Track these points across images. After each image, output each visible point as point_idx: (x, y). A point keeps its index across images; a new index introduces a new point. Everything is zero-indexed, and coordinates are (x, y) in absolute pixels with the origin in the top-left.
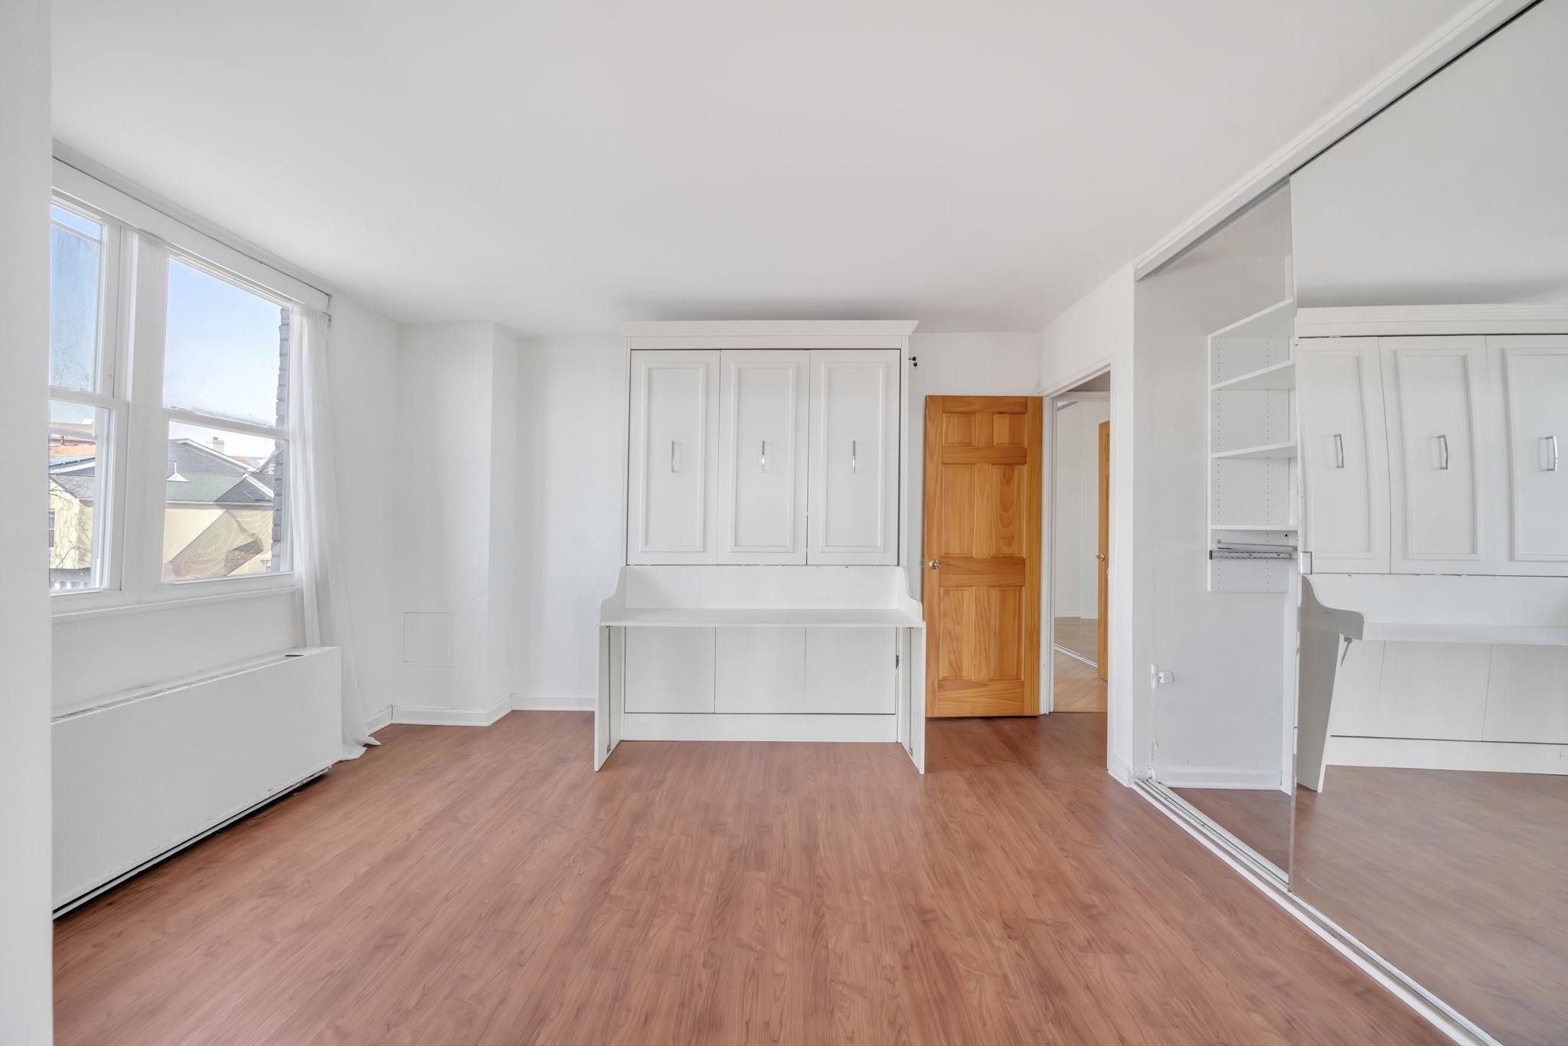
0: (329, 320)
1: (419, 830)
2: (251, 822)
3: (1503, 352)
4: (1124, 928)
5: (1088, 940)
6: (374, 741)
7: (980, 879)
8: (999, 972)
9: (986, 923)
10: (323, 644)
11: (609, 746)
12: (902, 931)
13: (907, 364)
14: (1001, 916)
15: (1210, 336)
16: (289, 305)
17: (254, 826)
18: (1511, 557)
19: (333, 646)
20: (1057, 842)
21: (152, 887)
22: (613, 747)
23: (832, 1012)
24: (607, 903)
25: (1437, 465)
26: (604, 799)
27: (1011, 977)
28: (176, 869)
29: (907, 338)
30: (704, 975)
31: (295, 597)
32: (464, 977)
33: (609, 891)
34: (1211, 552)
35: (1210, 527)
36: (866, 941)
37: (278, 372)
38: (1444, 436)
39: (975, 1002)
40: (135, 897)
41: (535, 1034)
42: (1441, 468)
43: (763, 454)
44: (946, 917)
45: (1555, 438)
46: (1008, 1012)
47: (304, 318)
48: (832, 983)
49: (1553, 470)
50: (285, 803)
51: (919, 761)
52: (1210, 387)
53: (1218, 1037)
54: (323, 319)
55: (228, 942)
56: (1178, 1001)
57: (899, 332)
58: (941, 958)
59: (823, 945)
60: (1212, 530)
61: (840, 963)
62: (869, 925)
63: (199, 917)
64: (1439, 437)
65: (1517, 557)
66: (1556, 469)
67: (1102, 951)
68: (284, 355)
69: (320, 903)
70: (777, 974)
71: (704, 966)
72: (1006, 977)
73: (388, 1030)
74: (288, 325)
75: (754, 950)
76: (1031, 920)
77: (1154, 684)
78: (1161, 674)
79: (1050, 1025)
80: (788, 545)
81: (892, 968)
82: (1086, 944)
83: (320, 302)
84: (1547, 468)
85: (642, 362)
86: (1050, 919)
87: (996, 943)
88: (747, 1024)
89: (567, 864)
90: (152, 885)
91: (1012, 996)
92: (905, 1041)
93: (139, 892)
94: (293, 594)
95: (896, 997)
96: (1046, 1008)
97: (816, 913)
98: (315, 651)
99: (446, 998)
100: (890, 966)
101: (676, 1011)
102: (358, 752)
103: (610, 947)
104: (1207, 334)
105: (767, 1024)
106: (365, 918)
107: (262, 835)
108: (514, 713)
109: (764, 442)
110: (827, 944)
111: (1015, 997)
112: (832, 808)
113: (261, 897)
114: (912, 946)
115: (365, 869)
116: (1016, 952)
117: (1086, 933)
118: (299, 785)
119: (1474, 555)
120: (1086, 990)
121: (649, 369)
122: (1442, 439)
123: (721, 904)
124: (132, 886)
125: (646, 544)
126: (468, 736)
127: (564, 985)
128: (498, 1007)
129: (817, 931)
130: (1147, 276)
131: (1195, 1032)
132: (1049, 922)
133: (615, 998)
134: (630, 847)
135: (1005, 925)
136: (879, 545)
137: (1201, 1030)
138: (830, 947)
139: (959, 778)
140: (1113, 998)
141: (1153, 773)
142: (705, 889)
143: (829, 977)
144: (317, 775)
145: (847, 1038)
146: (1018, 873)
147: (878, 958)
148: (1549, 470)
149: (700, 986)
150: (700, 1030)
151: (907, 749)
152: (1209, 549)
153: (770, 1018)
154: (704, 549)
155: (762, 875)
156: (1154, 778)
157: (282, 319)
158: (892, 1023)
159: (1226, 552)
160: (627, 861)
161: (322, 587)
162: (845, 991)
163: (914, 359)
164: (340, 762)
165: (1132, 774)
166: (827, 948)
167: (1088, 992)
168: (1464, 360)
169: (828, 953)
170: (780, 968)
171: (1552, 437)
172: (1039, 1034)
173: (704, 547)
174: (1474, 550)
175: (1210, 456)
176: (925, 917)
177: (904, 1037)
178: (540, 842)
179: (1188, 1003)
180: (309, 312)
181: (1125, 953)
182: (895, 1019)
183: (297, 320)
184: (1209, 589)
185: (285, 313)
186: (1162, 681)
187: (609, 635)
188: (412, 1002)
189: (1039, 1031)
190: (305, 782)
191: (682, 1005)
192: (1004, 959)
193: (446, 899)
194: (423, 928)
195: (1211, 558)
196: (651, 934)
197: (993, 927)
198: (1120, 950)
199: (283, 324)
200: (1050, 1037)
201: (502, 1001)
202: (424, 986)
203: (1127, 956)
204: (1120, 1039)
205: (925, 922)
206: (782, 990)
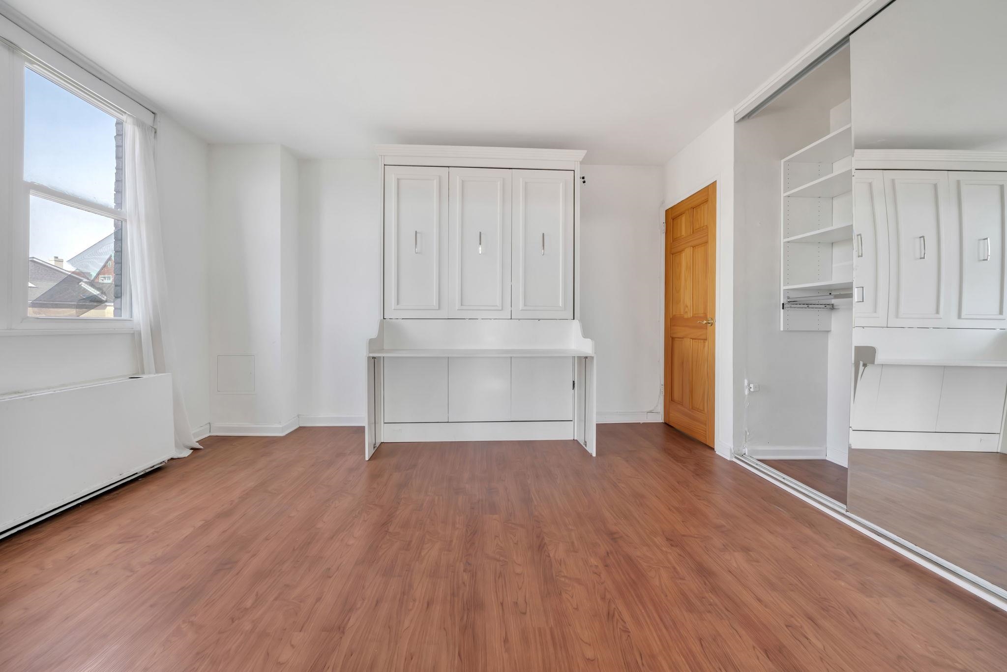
0: (155, 132)
1: (239, 498)
2: (106, 497)
3: (958, 182)
4: (745, 537)
5: (724, 545)
6: (198, 446)
7: (645, 513)
8: (669, 565)
9: (654, 538)
10: (157, 372)
11: (375, 444)
12: (599, 545)
13: (579, 181)
14: (664, 534)
15: (783, 161)
16: (124, 117)
17: (110, 500)
18: (959, 317)
19: (165, 373)
20: (692, 491)
21: (29, 540)
22: (377, 445)
23: (560, 594)
24: (388, 537)
25: (918, 256)
26: (374, 476)
27: (678, 568)
28: (49, 528)
29: (579, 162)
30: (466, 577)
31: (135, 337)
32: (287, 586)
33: (388, 529)
34: (783, 304)
35: (783, 288)
36: (576, 552)
37: (115, 171)
38: (923, 237)
39: (657, 583)
40: (17, 547)
41: (347, 618)
42: (921, 258)
43: (480, 244)
44: (627, 536)
45: (989, 239)
46: (680, 588)
47: (136, 128)
48: (557, 577)
49: (987, 260)
50: (132, 485)
51: (592, 449)
52: (783, 195)
53: (820, 595)
54: (150, 132)
55: (97, 572)
56: (790, 577)
57: (572, 158)
58: (630, 560)
59: (546, 555)
60: (784, 290)
61: (560, 565)
62: (576, 542)
63: (70, 558)
64: (920, 237)
65: (962, 317)
66: (988, 259)
67: (734, 551)
68: (119, 158)
69: (168, 545)
70: (518, 574)
71: (465, 571)
72: (675, 568)
73: (233, 622)
74: (122, 135)
75: (499, 561)
76: (684, 536)
77: (746, 392)
78: (752, 386)
79: (710, 594)
80: (498, 305)
81: (597, 566)
82: (723, 547)
83: (148, 118)
84: (983, 259)
85: (392, 174)
86: (697, 534)
87: (664, 549)
88: (502, 604)
89: (354, 515)
90: (29, 539)
91: (681, 579)
92: (615, 608)
93: (19, 544)
94: (133, 334)
95: (602, 583)
96: (705, 585)
97: (538, 537)
98: (152, 376)
99: (276, 599)
100: (596, 566)
101: (449, 598)
102: (187, 453)
103: (394, 563)
104: (781, 159)
105: (516, 604)
106: (206, 553)
107: (117, 505)
108: (300, 428)
109: (480, 233)
110: (549, 554)
111: (683, 579)
112: (537, 477)
113: (120, 543)
114: (608, 553)
115: (201, 523)
116: (678, 554)
117: (722, 542)
118: (142, 473)
119: (937, 315)
120: (729, 573)
121: (398, 179)
122: (922, 238)
123: (470, 535)
124: (13, 540)
125: (398, 304)
126: (268, 443)
127: (363, 588)
128: (316, 603)
129: (541, 547)
130: (743, 118)
131: (805, 593)
132: (696, 536)
133: (404, 593)
134: (399, 503)
135: (667, 538)
136: (561, 305)
137: (809, 592)
138: (551, 555)
139: (619, 458)
140: (747, 576)
141: (746, 451)
142: (457, 526)
143: (554, 574)
144: (155, 467)
145: (574, 608)
146: (669, 509)
147: (586, 561)
148: (984, 260)
149: (464, 583)
150: (468, 609)
151: (582, 443)
152: (782, 302)
153: (517, 599)
154: (439, 308)
155: (496, 516)
156: (747, 454)
157: (117, 130)
158: (603, 598)
159: (792, 303)
160: (398, 513)
161: (156, 331)
162: (567, 581)
163: (583, 178)
164: (172, 459)
165: (733, 452)
166: (549, 556)
167: (730, 574)
168: (935, 186)
169: (551, 560)
170: (519, 570)
171: (987, 239)
172: (703, 599)
173: (439, 307)
174: (937, 312)
175: (783, 240)
176: (613, 536)
177: (613, 606)
178: (332, 502)
179: (796, 577)
180: (140, 124)
181: (749, 551)
182: (605, 595)
183: (130, 129)
184: (782, 329)
185: (119, 124)
186: (752, 390)
187: (374, 363)
188: (249, 603)
189: (703, 598)
190: (147, 471)
191: (453, 595)
192: (670, 557)
193: (267, 539)
194: (252, 557)
195: (783, 308)
196: (423, 554)
197: (659, 540)
198: (746, 550)
199: (117, 135)
200: (712, 601)
201: (318, 599)
202: (257, 593)
203: (751, 553)
204: (758, 600)
205: (614, 539)
206: (523, 583)
